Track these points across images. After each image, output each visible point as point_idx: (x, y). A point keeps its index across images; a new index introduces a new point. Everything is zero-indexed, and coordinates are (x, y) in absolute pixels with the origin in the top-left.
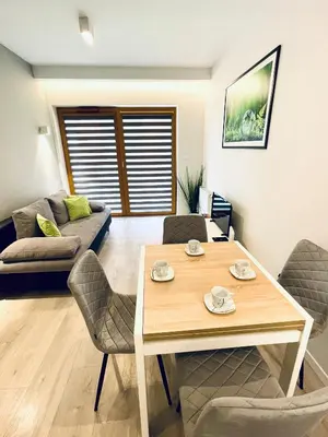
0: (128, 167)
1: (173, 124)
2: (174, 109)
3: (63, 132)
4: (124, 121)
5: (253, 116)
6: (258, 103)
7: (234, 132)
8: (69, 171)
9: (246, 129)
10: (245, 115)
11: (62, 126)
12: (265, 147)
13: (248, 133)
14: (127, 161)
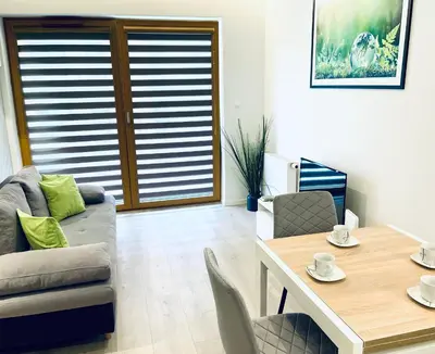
0: (136, 121)
1: (214, 49)
2: (215, 24)
3: (14, 61)
4: (131, 43)
5: (374, 41)
6: (382, 22)
7: (334, 64)
8: (23, 131)
9: (362, 60)
10: (358, 40)
11: (12, 50)
12: (402, 86)
13: (365, 65)
14: (135, 111)
